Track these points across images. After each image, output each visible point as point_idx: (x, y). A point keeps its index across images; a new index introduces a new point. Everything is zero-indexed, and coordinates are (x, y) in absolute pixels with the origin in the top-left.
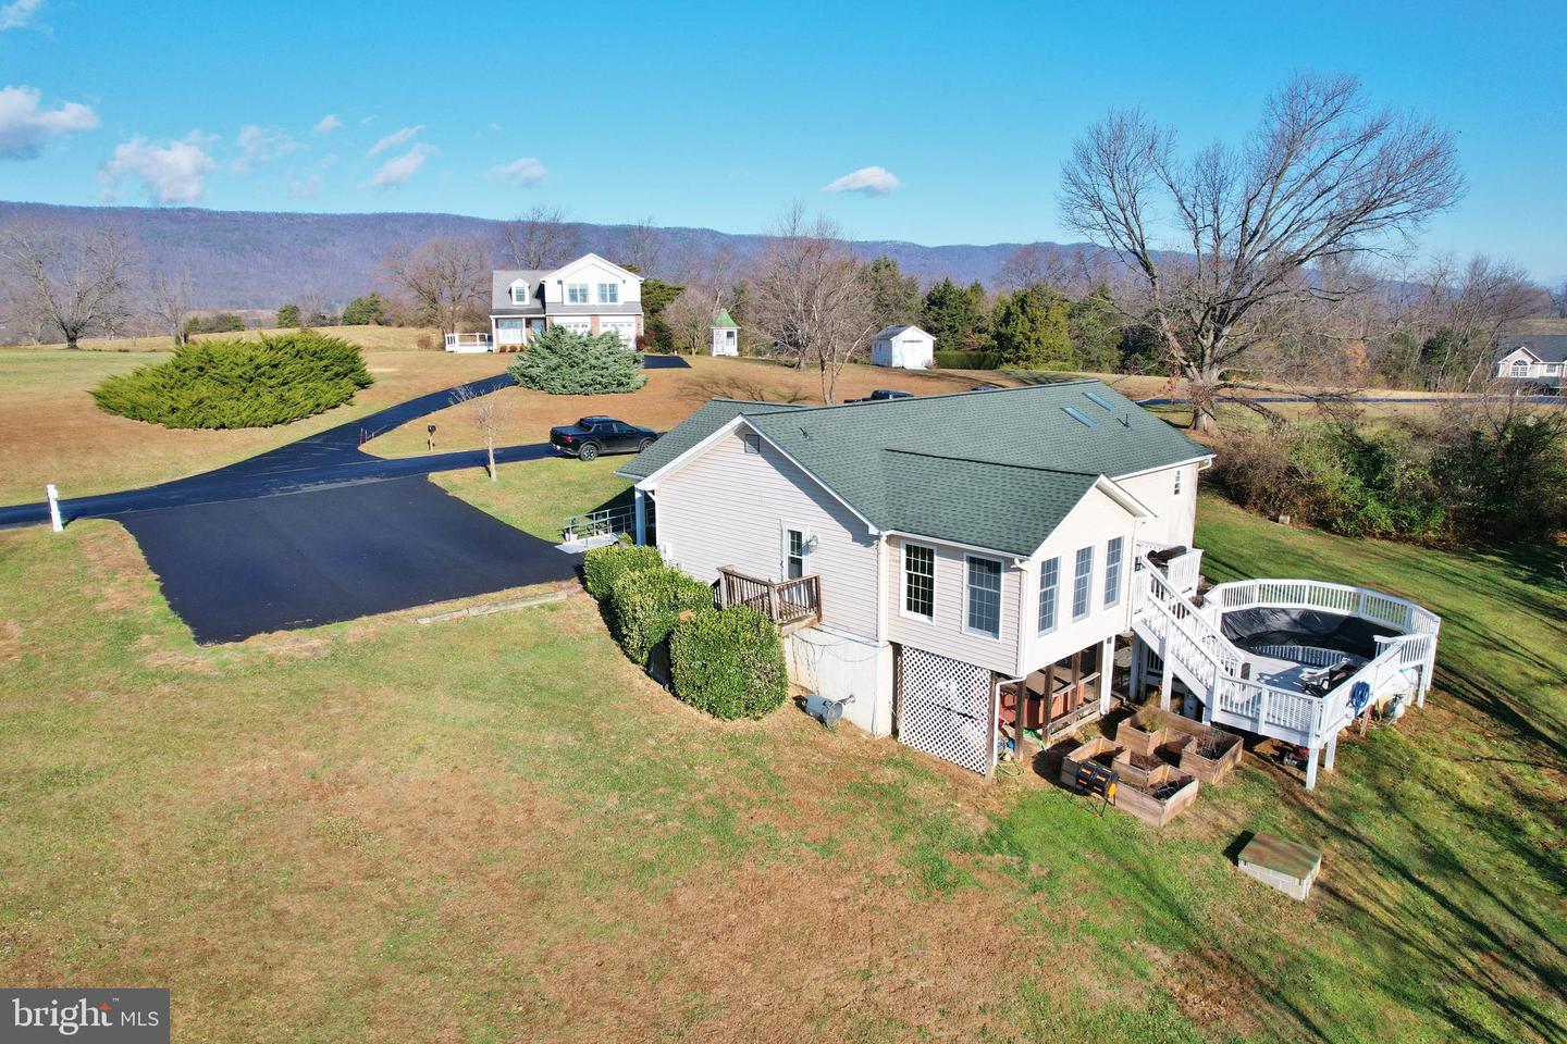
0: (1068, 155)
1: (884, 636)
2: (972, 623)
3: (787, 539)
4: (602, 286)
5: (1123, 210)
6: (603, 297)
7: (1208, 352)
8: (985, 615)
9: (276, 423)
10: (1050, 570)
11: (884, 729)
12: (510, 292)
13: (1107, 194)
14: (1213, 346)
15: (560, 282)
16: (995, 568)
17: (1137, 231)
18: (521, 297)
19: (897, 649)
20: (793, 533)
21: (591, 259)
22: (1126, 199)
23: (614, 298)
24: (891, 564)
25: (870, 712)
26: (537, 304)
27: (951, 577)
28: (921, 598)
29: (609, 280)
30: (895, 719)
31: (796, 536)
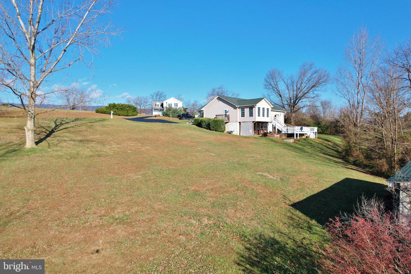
0: (265, 76)
1: (238, 121)
2: (250, 116)
3: (224, 112)
4: (175, 104)
5: (275, 85)
6: (175, 106)
7: (292, 110)
8: (251, 115)
9: (127, 116)
10: (259, 108)
11: (239, 135)
12: (156, 105)
13: (272, 83)
14: (293, 109)
15: (167, 103)
16: (252, 108)
17: (278, 89)
18: (158, 106)
19: (240, 123)
20: (225, 110)
21: (172, 98)
22: (275, 83)
23: (177, 106)
24: (239, 111)
25: (236, 132)
26: (161, 107)
27: (247, 111)
28: (243, 115)
29: (176, 102)
30: (240, 133)
31: (226, 111)
